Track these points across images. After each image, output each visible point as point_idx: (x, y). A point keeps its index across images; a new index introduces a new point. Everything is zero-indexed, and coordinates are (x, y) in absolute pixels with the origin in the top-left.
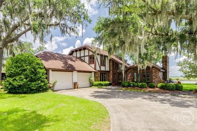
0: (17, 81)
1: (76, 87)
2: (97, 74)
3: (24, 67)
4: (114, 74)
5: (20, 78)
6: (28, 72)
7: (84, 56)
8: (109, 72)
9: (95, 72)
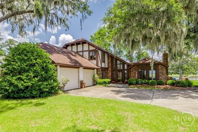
0: (23, 81)
1: (83, 86)
2: (99, 71)
3: (31, 60)
4: (112, 71)
5: (27, 76)
6: (37, 68)
7: (83, 51)
8: (107, 69)
9: (97, 69)
